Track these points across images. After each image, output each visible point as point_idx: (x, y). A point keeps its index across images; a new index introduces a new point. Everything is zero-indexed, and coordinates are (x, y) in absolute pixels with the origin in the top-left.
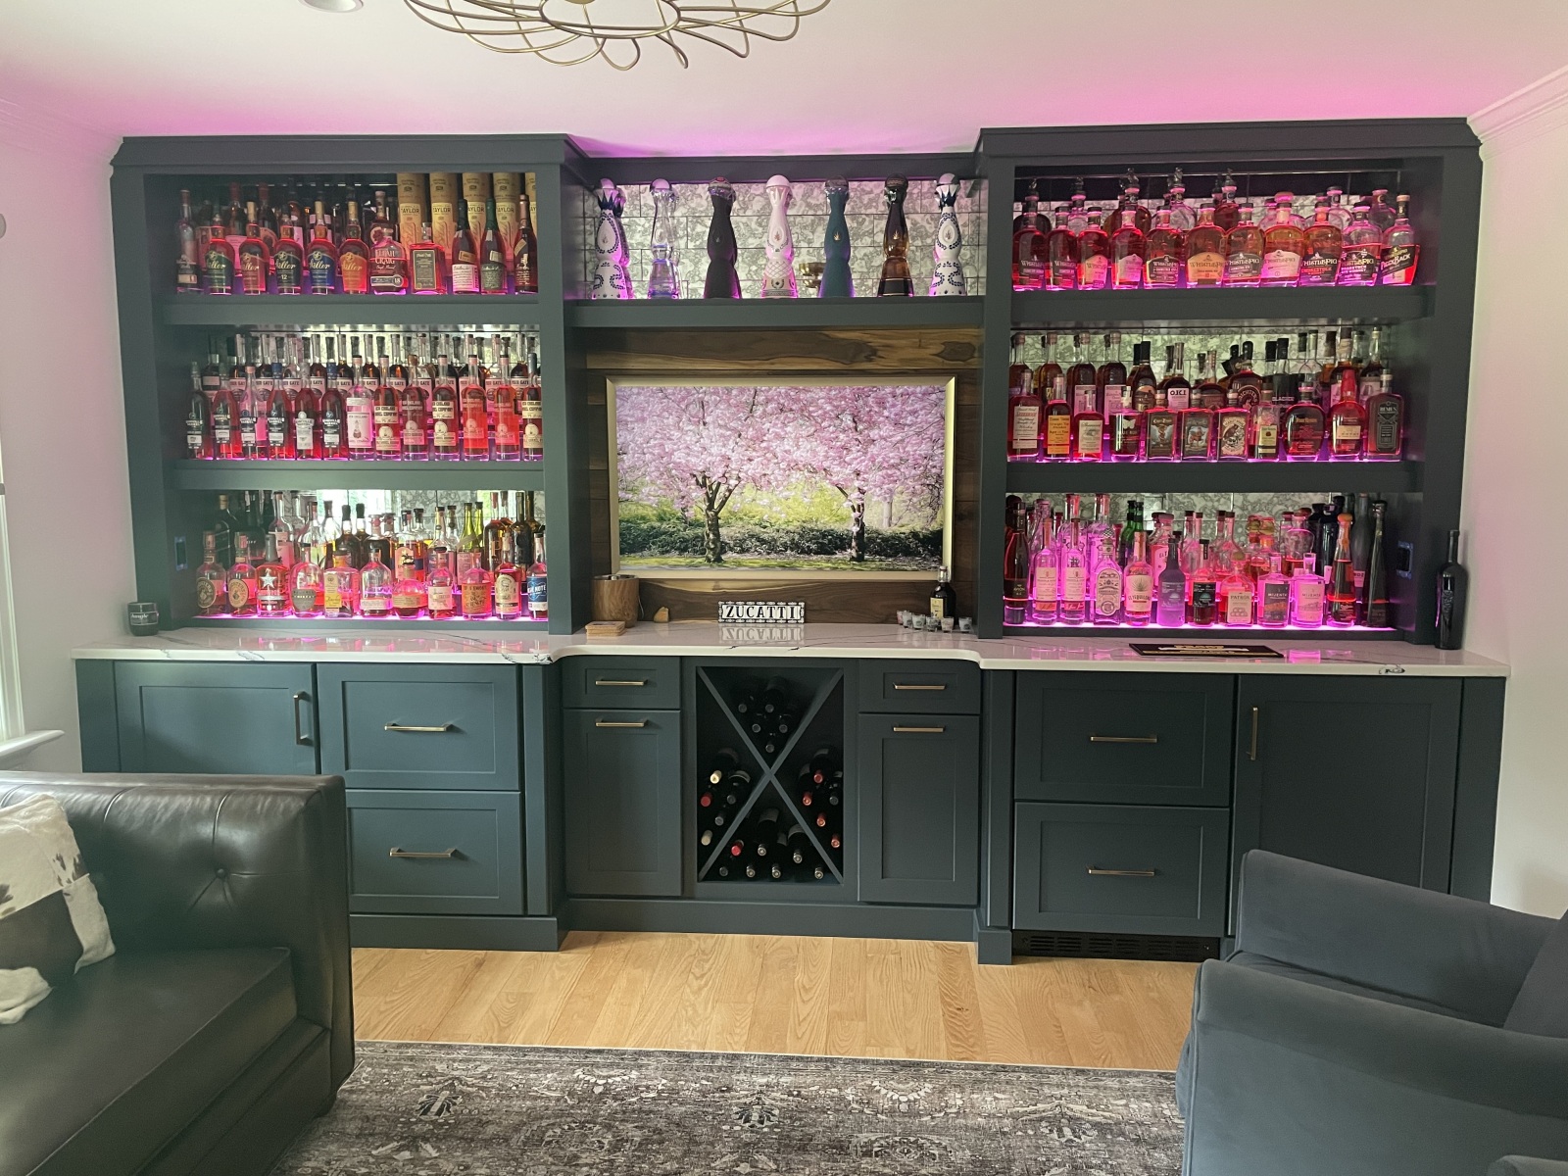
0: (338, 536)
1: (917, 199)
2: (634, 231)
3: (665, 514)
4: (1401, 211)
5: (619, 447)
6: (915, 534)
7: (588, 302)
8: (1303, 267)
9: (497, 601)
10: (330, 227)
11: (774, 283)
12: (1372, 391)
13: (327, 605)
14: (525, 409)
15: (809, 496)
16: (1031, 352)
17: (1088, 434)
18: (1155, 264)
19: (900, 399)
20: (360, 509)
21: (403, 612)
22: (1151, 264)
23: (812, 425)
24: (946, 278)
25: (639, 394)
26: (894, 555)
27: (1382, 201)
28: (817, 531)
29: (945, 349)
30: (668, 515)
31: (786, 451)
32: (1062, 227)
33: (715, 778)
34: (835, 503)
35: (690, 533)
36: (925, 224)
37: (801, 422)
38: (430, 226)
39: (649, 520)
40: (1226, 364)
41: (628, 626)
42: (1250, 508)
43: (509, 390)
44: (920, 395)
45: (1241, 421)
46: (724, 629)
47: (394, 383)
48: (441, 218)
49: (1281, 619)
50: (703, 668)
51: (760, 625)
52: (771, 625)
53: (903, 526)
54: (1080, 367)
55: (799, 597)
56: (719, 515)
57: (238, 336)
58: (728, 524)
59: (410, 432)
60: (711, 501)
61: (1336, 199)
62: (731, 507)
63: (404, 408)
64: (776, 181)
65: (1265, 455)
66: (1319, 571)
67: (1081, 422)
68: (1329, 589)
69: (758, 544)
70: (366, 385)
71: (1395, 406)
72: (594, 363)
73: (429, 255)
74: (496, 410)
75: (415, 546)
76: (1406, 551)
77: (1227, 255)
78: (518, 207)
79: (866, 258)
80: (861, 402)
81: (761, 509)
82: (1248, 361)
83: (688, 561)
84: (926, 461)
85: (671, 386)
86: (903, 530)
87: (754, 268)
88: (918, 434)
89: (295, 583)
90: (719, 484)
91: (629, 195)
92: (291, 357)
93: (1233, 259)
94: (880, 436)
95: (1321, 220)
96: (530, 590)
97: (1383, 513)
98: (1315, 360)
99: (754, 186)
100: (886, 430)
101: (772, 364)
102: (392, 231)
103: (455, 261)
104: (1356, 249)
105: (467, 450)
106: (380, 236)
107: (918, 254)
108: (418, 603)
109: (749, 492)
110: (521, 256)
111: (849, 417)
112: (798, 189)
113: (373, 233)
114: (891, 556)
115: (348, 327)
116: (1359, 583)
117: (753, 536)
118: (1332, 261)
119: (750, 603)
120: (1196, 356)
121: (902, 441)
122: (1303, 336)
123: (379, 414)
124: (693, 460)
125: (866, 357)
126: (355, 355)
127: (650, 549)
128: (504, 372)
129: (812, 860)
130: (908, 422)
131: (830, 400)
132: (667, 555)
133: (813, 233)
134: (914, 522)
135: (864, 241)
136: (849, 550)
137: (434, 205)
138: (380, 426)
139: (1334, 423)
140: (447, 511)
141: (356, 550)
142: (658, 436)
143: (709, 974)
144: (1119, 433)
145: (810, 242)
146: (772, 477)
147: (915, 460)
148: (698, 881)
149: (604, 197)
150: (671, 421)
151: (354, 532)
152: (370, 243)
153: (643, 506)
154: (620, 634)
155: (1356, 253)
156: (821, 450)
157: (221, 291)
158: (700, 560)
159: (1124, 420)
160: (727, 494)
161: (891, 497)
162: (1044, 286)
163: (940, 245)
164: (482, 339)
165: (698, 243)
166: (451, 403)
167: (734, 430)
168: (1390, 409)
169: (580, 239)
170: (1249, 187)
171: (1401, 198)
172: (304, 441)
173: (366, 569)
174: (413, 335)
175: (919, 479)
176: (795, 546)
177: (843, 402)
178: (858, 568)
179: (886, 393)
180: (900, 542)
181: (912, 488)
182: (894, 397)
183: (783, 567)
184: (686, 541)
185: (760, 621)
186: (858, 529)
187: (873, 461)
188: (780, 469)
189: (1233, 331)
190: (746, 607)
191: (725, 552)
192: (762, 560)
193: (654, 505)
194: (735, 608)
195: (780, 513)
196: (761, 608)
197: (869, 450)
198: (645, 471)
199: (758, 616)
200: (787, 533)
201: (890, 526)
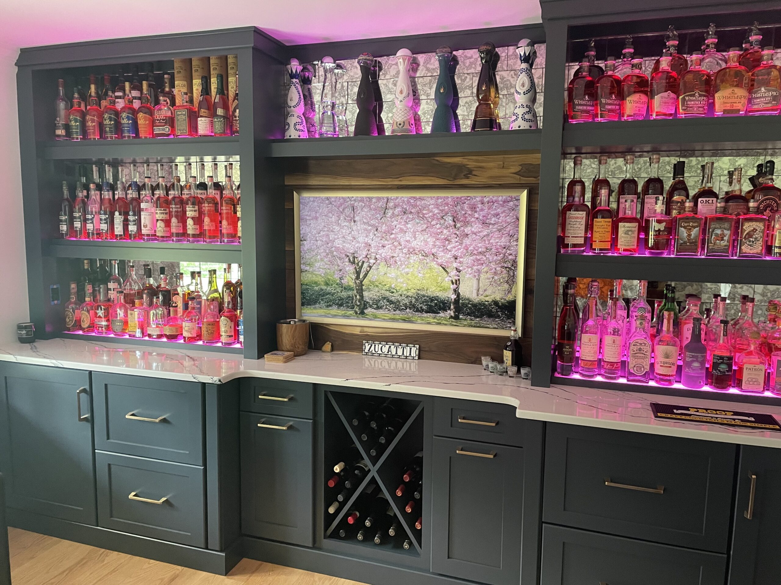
1: (504, 60)
3: (329, 281)
5: (301, 235)
6: (496, 303)
9: (221, 333)
13: (129, 329)
14: (238, 211)
15: (422, 272)
16: (589, 171)
17: (625, 234)
18: (687, 98)
19: (486, 205)
21: (170, 337)
22: (684, 99)
23: (425, 224)
24: (520, 116)
25: (314, 201)
26: (481, 316)
28: (427, 297)
29: (522, 169)
30: (331, 282)
31: (407, 241)
32: (609, 73)
33: (338, 468)
34: (440, 278)
35: (344, 294)
36: (510, 78)
37: (417, 221)
39: (319, 285)
40: (752, 180)
41: (297, 355)
42: (769, 294)
44: (501, 203)
45: (760, 226)
46: (367, 360)
48: (197, 89)
50: (331, 391)
51: (389, 359)
52: (403, 360)
53: (487, 296)
54: (626, 181)
55: (416, 341)
56: (363, 283)
57: (94, 166)
58: (369, 290)
59: (174, 224)
60: (358, 273)
62: (371, 278)
63: (171, 209)
65: (780, 255)
67: (620, 224)
69: (388, 303)
72: (288, 181)
73: (184, 113)
74: (222, 212)
77: (750, 91)
78: (236, 79)
79: (467, 105)
80: (459, 207)
81: (390, 280)
82: (770, 177)
83: (343, 312)
84: (504, 250)
85: (334, 196)
86: (487, 299)
87: (390, 115)
88: (499, 230)
90: (363, 262)
93: (755, 93)
94: (472, 232)
100: (476, 227)
101: (400, 181)
103: (200, 116)
105: (206, 237)
108: (178, 332)
109: (382, 268)
110: (235, 110)
111: (451, 218)
114: (478, 317)
117: (384, 298)
119: (383, 343)
120: (726, 172)
121: (488, 235)
123: (157, 213)
124: (347, 245)
125: (464, 175)
127: (319, 303)
130: (492, 222)
131: (437, 206)
132: (330, 308)
133: (430, 89)
134: (495, 294)
135: (465, 93)
136: (449, 312)
137: (194, 81)
138: (157, 220)
142: (326, 229)
144: (652, 233)
146: (397, 259)
147: (497, 249)
148: (325, 538)
150: (333, 219)
153: (316, 275)
154: (285, 362)
156: (431, 241)
157: (77, 139)
158: (351, 312)
159: (657, 223)
160: (368, 269)
161: (479, 275)
162: (593, 119)
163: (517, 92)
167: (373, 226)
172: (119, 229)
175: (500, 263)
176: (413, 307)
177: (446, 208)
178: (455, 324)
179: (477, 201)
180: (485, 307)
181: (494, 270)
182: (482, 204)
183: (404, 320)
184: (342, 299)
185: (389, 356)
186: (456, 297)
187: (467, 249)
188: (403, 253)
189: (758, 152)
190: (380, 346)
191: (367, 308)
192: (390, 315)
193: (323, 275)
194: (373, 346)
195: (403, 283)
196: (390, 347)
197: (464, 241)
198: (318, 252)
199: (388, 352)
200: (407, 297)
201: (478, 295)
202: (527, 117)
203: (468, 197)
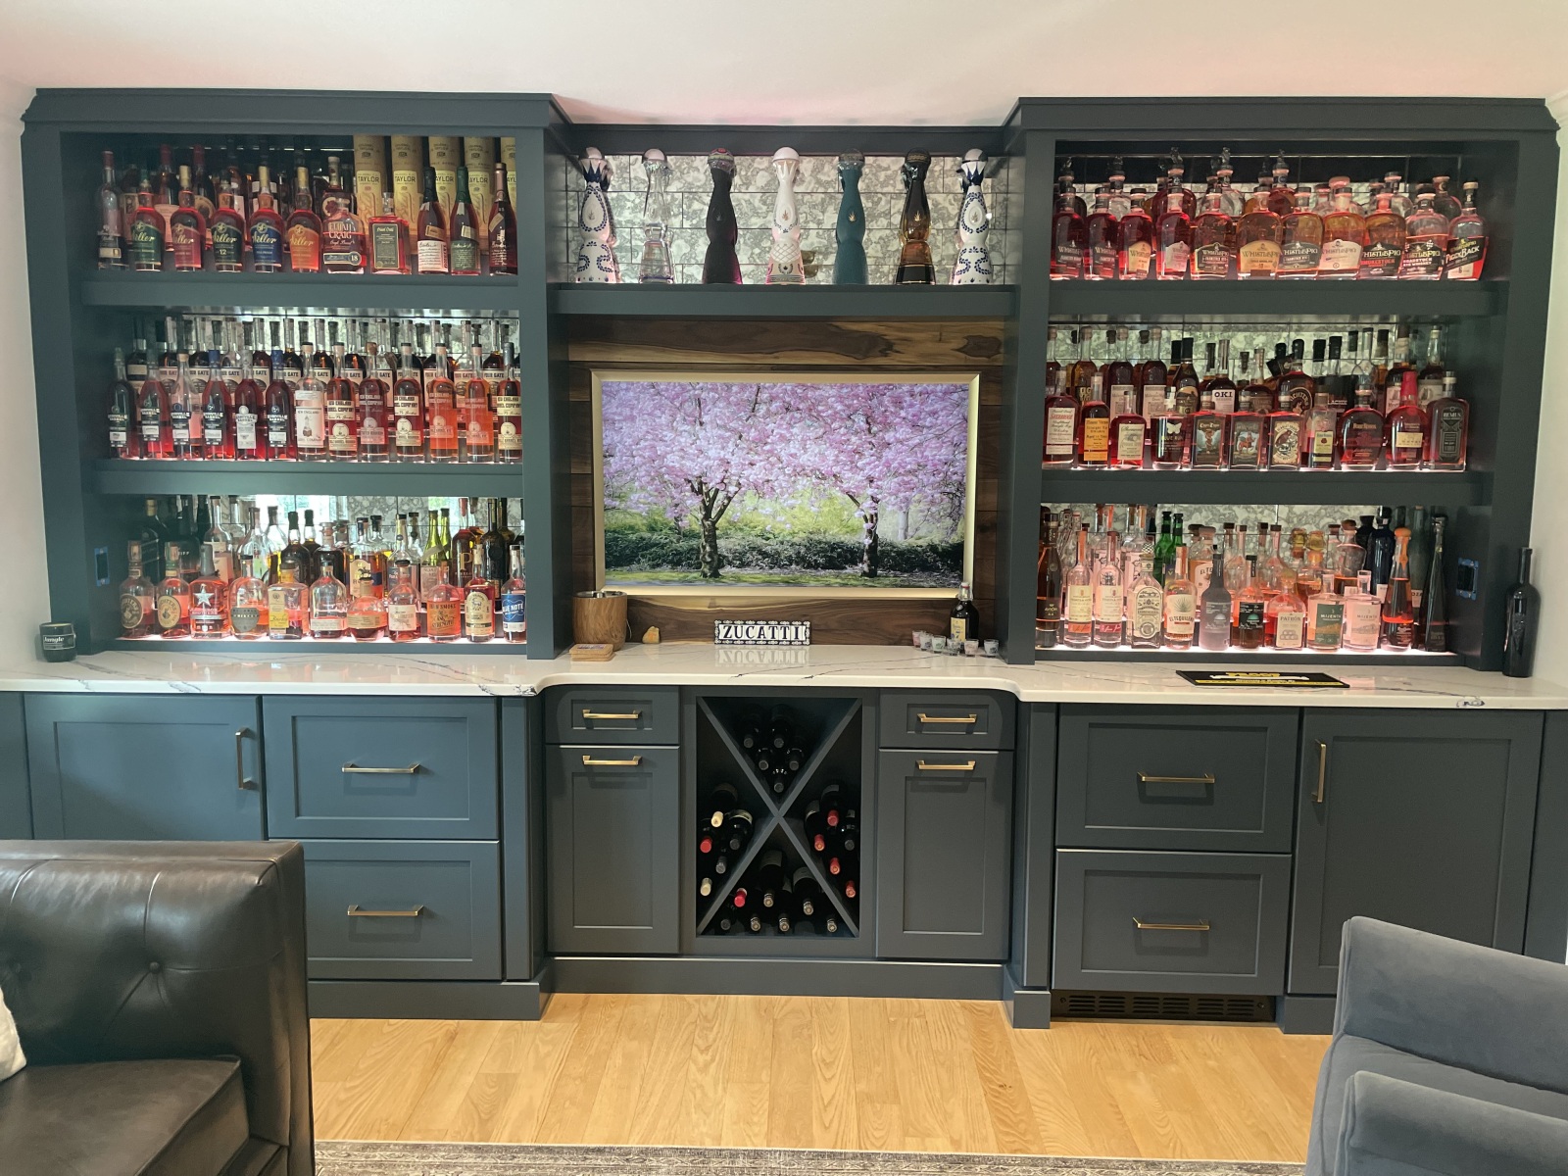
0: (284, 547)
1: (938, 177)
2: (623, 208)
3: (656, 523)
4: (1469, 199)
5: (605, 448)
6: (933, 548)
7: (569, 286)
8: (1363, 258)
9: (467, 621)
10: (275, 196)
11: (782, 268)
12: (1432, 395)
13: (271, 625)
14: (500, 405)
15: (816, 504)
16: (1063, 348)
17: (1129, 439)
18: (1205, 252)
19: (918, 398)
20: (309, 515)
21: (359, 634)
22: (1200, 252)
23: (821, 427)
24: (973, 265)
25: (627, 390)
26: (910, 570)
27: (1445, 189)
28: (826, 543)
29: (968, 344)
30: (659, 525)
31: (791, 455)
32: (1102, 210)
33: (717, 820)
34: (846, 513)
35: (684, 545)
36: (947, 205)
37: (809, 422)
38: (392, 197)
39: (638, 530)
40: (1271, 364)
41: (616, 649)
42: (1295, 520)
43: (483, 384)
44: (940, 394)
45: (1294, 427)
46: (721, 651)
47: (352, 375)
48: (404, 188)
49: (1335, 642)
50: (704, 698)
51: (761, 647)
52: (773, 647)
53: (920, 538)
54: (1116, 365)
55: (805, 615)
56: (717, 525)
57: (169, 319)
58: (727, 536)
59: (369, 430)
60: (708, 510)
61: (1396, 185)
62: (730, 517)
63: (362, 403)
64: (785, 153)
65: (1319, 464)
66: (1373, 592)
67: (1121, 426)
68: (1385, 608)
69: (760, 557)
70: (317, 376)
71: (1460, 412)
72: (578, 355)
73: (392, 230)
74: (468, 406)
75: (371, 558)
76: (1469, 570)
77: (1282, 245)
78: (493, 177)
79: (882, 242)
80: (875, 401)
81: (763, 518)
82: (1298, 361)
83: (681, 575)
84: (946, 467)
85: (663, 380)
86: (920, 542)
87: (757, 251)
88: (938, 437)
89: (236, 601)
90: (717, 491)
91: (618, 167)
92: (230, 343)
93: (1288, 248)
94: (896, 438)
95: (1384, 207)
96: (505, 609)
97: (1445, 526)
98: (1370, 360)
99: (758, 159)
100: (903, 432)
101: (776, 358)
102: (348, 202)
103: (421, 237)
104: (1420, 239)
105: (434, 451)
106: (333, 208)
107: (939, 238)
108: (377, 622)
109: (750, 500)
110: (497, 232)
111: (863, 418)
112: (808, 164)
113: (325, 204)
114: (906, 571)
115: (295, 311)
116: (1416, 602)
117: (754, 549)
118: (1395, 253)
119: (750, 622)
120: (1239, 355)
121: (920, 444)
122: (1354, 334)
123: (332, 409)
124: (688, 464)
125: (880, 351)
126: (304, 342)
127: (639, 562)
128: (477, 363)
129: (825, 910)
130: (927, 424)
131: (840, 399)
132: (658, 569)
133: (823, 212)
134: (932, 534)
135: (879, 223)
136: (860, 565)
137: (396, 173)
138: (333, 423)
139: (1393, 429)
140: (408, 519)
141: (306, 561)
142: (649, 437)
143: (714, 1047)
144: (1163, 438)
145: (819, 223)
146: (776, 484)
147: (935, 465)
148: (698, 935)
149: (591, 167)
150: (664, 420)
151: (302, 542)
152: (323, 216)
153: (631, 515)
154: (609, 659)
155: (1420, 245)
156: (831, 454)
157: (150, 266)
158: (695, 575)
159: (1168, 425)
160: (726, 501)
161: (907, 506)
162: (1082, 275)
163: (966, 228)
164: (450, 326)
165: (694, 222)
166: (416, 398)
167: (734, 430)
168: (1454, 415)
169: (562, 216)
170: (1302, 172)
171: (1469, 185)
172: (246, 438)
173: (318, 585)
174: (371, 321)
175: (939, 487)
176: (801, 560)
177: (855, 402)
178: (870, 584)
179: (903, 392)
180: (917, 555)
181: (930, 497)
182: (912, 396)
183: (787, 583)
184: (680, 553)
185: (761, 642)
186: (871, 541)
187: (888, 467)
188: (785, 474)
189: (1280, 328)
190: (746, 627)
191: (723, 566)
192: (764, 575)
193: (644, 514)
194: (733, 628)
195: (785, 523)
196: (762, 628)
197: (884, 454)
198: (635, 476)
199: (759, 637)
200: (792, 545)
201: (906, 538)
202: (983, 266)
203: (890, 385)
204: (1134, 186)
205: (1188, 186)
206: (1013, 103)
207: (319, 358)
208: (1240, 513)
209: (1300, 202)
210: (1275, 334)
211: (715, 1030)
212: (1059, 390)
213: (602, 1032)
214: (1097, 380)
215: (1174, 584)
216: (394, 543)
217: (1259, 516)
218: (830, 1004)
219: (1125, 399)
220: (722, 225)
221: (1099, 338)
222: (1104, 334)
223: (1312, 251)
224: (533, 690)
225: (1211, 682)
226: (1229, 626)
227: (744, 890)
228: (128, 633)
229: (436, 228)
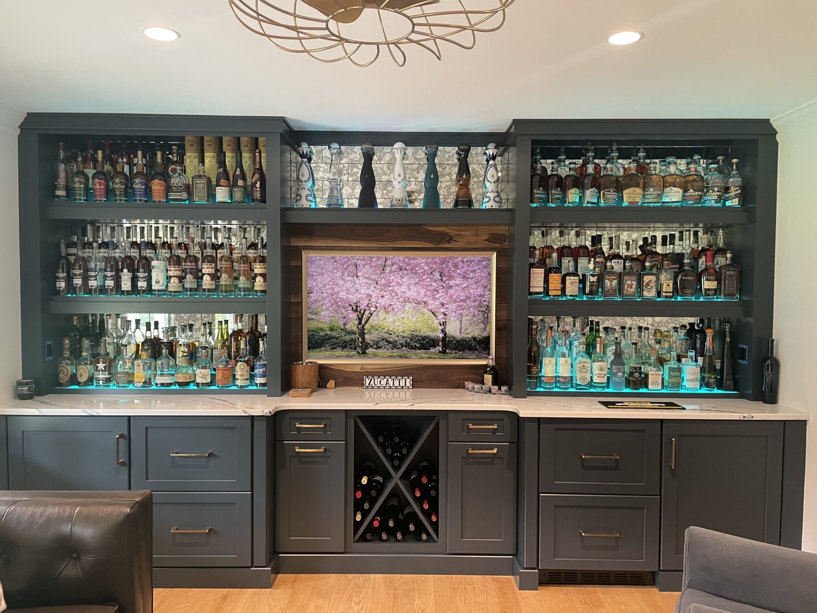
0: (143, 340)
1: (474, 156)
2: (319, 171)
3: (334, 327)
4: (734, 167)
5: (309, 289)
6: (474, 339)
7: (292, 209)
8: (684, 196)
9: (237, 377)
10: (145, 165)
11: (398, 200)
12: (721, 262)
13: (135, 380)
14: (256, 268)
15: (415, 317)
16: (537, 239)
17: (571, 284)
18: (606, 193)
19: (466, 264)
20: (156, 324)
21: (180, 384)
22: (604, 193)
23: (417, 278)
24: (492, 199)
25: (320, 260)
26: (463, 350)
27: (723, 162)
28: (420, 336)
29: (490, 237)
30: (336, 328)
31: (402, 292)
32: (556, 173)
33: (364, 480)
34: (430, 321)
35: (348, 338)
36: (479, 170)
37: (411, 276)
38: (204, 166)
39: (325, 330)
40: (641, 247)
41: (313, 391)
42: (656, 325)
43: (247, 257)
44: (477, 262)
45: (653, 278)
46: (367, 392)
47: (181, 253)
48: (210, 161)
49: (678, 387)
50: (358, 416)
51: (388, 390)
52: (394, 390)
53: (468, 334)
54: (564, 247)
55: (409, 374)
56: (365, 327)
57: (89, 225)
58: (370, 333)
59: (189, 280)
60: (360, 320)
61: (698, 161)
62: (372, 323)
63: (186, 267)
64: (399, 145)
65: (666, 297)
66: (696, 361)
67: (567, 277)
68: (702, 370)
69: (387, 343)
70: (163, 254)
71: (735, 271)
72: (295, 242)
73: (203, 182)
74: (240, 268)
75: (188, 345)
76: (744, 350)
77: (644, 189)
78: (255, 157)
79: (447, 187)
80: (444, 265)
81: (388, 324)
82: (654, 246)
83: (347, 353)
84: (480, 298)
85: (338, 255)
86: (468, 336)
87: (385, 192)
88: (476, 283)
89: (117, 368)
90: (365, 310)
91: (316, 151)
92: (123, 240)
93: (647, 191)
94: (455, 284)
95: (693, 171)
96: (256, 371)
97: (730, 328)
98: (690, 245)
99: (386, 147)
100: (458, 281)
101: (395, 244)
102: (182, 168)
103: (218, 185)
104: (712, 187)
105: (222, 291)
106: (174, 171)
107: (475, 186)
108: (190, 379)
109: (382, 315)
110: (256, 182)
111: (438, 274)
112: (410, 150)
113: (170, 169)
114: (461, 351)
115: (153, 221)
116: (718, 366)
117: (383, 339)
118: (699, 193)
119: (382, 377)
120: (625, 243)
121: (467, 287)
122: (681, 232)
123: (170, 270)
124: (351, 296)
125: (447, 241)
126: (157, 236)
127: (325, 346)
128: (245, 247)
129: (420, 528)
130: (471, 277)
131: (427, 264)
132: (335, 350)
133: (418, 173)
134: (474, 332)
135: (445, 178)
136: (438, 347)
137: (206, 154)
138: (171, 277)
139: (702, 279)
140: (207, 325)
141: (154, 347)
142: (331, 283)
143: (363, 601)
144: (588, 284)
145: (416, 178)
146: (395, 306)
147: (475, 297)
148: (354, 542)
149: (303, 152)
150: (338, 275)
151: (152, 337)
152: (168, 174)
153: (322, 322)
154: (310, 396)
155: (712, 189)
156: (422, 291)
157: (80, 200)
158: (354, 353)
159: (591, 277)
160: (369, 315)
161: (461, 318)
162: (546, 204)
163: (488, 181)
164: (231, 228)
165: (354, 178)
166: (213, 264)
167: (374, 280)
168: (732, 272)
169: (288, 175)
170: (653, 154)
171: (735, 161)
172: (126, 285)
173: (160, 360)
174: (191, 226)
175: (477, 308)
176: (408, 345)
177: (435, 265)
178: (443, 357)
179: (458, 261)
180: (466, 343)
181: (473, 313)
182: (463, 262)
183: (401, 357)
184: (346, 342)
185: (387, 387)
186: (443, 335)
187: (451, 298)
188: (399, 302)
189: (645, 230)
190: (379, 380)
191: (368, 348)
192: (389, 353)
193: (328, 322)
194: (373, 380)
195: (399, 326)
196: (388, 380)
197: (449, 292)
198: (323, 303)
199: (386, 385)
200: (403, 337)
201: (460, 334)
202: (497, 199)
203: (452, 257)
204: (570, 161)
205: (597, 161)
206: (510, 122)
207: (164, 244)
208: (628, 321)
209: (652, 169)
210: (642, 232)
211: (363, 592)
212: (536, 260)
213: (304, 595)
214: (555, 255)
215: (596, 357)
216: (199, 337)
217: (638, 323)
218: (424, 579)
219: (569, 264)
220: (368, 180)
221: (555, 234)
222: (558, 233)
223: (659, 192)
224: (270, 413)
225: (616, 407)
226: (624, 379)
227: (379, 518)
228: (61, 385)
229: (225, 181)
